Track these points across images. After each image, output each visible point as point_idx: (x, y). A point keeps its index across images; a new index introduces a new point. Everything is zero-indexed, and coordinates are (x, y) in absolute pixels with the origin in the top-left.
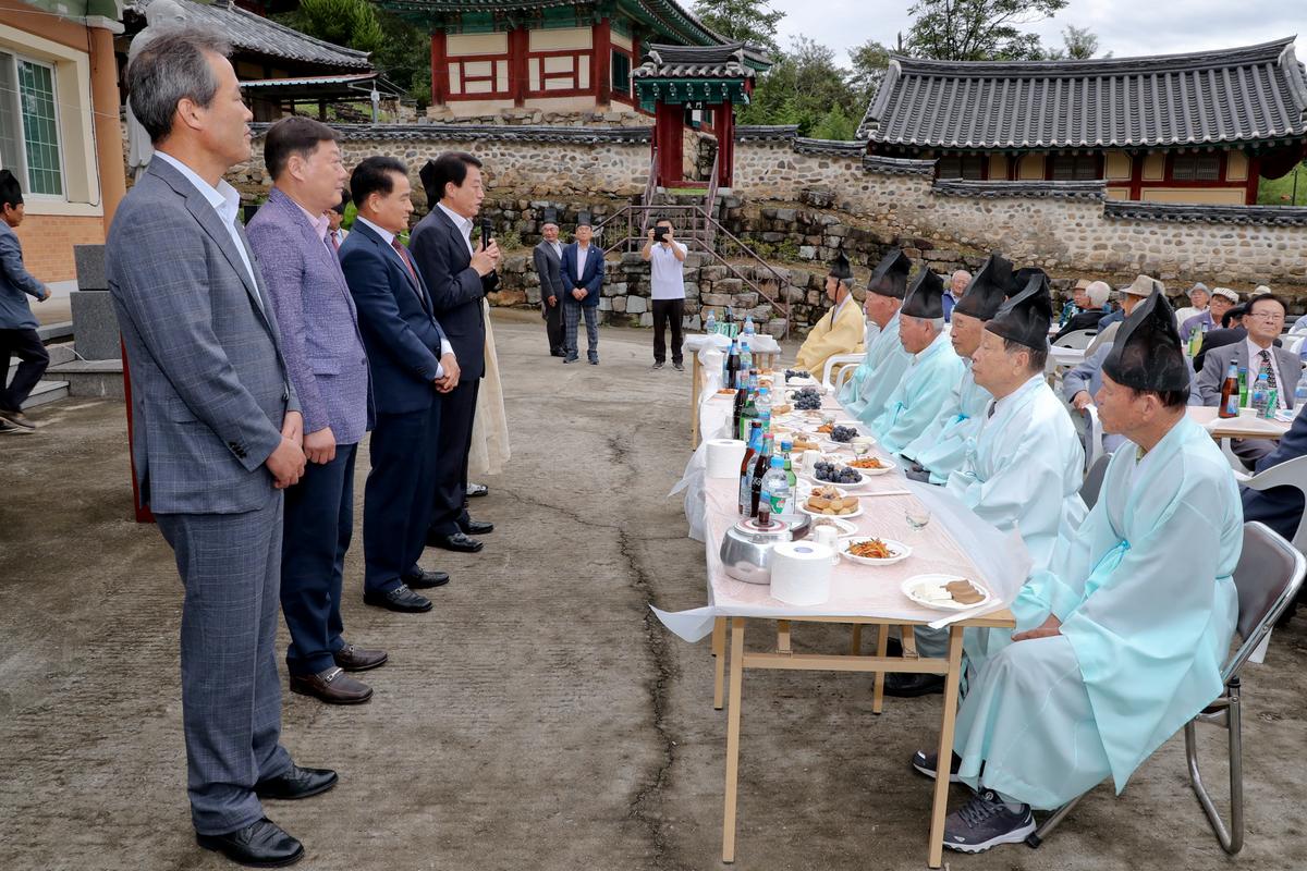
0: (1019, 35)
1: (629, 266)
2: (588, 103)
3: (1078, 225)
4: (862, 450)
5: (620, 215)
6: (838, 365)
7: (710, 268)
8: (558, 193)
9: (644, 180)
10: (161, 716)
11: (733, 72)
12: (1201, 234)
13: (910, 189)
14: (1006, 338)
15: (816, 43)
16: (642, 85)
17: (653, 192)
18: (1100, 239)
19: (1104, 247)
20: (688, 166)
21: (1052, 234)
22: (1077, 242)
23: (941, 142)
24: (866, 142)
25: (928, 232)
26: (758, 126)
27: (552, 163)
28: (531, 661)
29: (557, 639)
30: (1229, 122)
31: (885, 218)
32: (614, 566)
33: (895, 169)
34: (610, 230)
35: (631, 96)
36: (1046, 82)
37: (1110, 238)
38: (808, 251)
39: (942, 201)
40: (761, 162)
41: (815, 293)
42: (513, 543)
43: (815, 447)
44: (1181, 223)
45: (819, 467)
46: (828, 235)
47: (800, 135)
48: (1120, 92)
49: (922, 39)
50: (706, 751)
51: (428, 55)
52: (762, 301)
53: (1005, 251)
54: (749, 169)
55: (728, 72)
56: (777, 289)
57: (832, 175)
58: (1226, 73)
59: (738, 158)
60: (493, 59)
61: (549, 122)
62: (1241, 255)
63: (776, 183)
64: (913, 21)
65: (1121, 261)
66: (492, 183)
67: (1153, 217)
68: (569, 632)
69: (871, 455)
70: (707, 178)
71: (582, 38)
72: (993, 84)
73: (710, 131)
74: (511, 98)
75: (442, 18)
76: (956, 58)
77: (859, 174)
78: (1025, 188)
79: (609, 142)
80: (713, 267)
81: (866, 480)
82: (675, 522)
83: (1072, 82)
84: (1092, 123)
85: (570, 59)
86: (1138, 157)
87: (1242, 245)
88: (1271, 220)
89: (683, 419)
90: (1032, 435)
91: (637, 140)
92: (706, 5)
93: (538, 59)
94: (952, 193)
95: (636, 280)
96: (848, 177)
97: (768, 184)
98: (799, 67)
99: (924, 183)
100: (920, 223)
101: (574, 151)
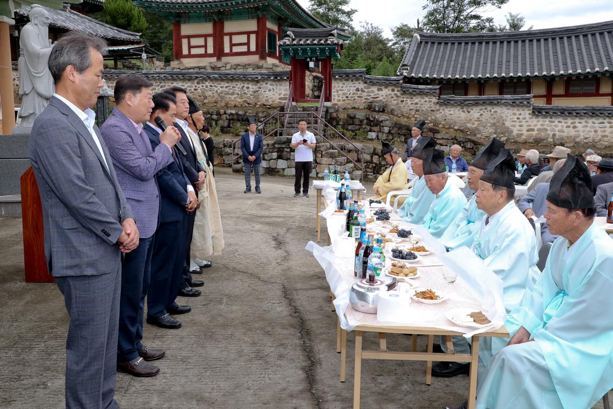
0: (482, 18)
1: (278, 144)
2: (255, 58)
3: (518, 118)
4: (415, 242)
5: (273, 117)
6: (395, 196)
7: (321, 144)
8: (239, 106)
9: (285, 99)
10: (44, 388)
11: (331, 42)
12: (587, 122)
13: (426, 101)
14: (493, 184)
15: (373, 25)
16: (284, 49)
17: (290, 104)
18: (530, 126)
19: (533, 130)
20: (308, 91)
21: (504, 124)
22: (518, 128)
23: (442, 76)
24: (402, 77)
25: (436, 123)
26: (345, 70)
28: (241, 356)
29: (254, 344)
30: (600, 61)
31: (414, 117)
32: (281, 304)
33: (418, 91)
34: (268, 125)
35: (278, 55)
36: (498, 43)
37: (536, 125)
38: (373, 135)
39: (444, 107)
40: (347, 88)
41: (377, 157)
42: (227, 292)
43: (389, 241)
44: (576, 116)
45: (394, 251)
46: (383, 126)
47: (367, 74)
48: (539, 47)
49: (430, 22)
50: (338, 405)
51: (171, 34)
52: (349, 161)
53: (478, 133)
54: (340, 92)
55: (329, 42)
56: (356, 155)
57: (384, 95)
58: (598, 35)
59: (335, 87)
60: (205, 36)
61: (235, 69)
62: (610, 133)
63: (355, 99)
64: (425, 12)
65: (542, 137)
66: (206, 101)
67: (560, 114)
68: (260, 340)
69: (420, 244)
70: (318, 97)
71: (252, 25)
72: (470, 45)
73: (319, 72)
74: (214, 57)
75: (178, 15)
76: (448, 31)
77: (399, 94)
78: (488, 99)
79: (267, 78)
80: (323, 144)
81: (419, 258)
82: (311, 280)
83: (512, 43)
84: (524, 64)
85: (245, 36)
86: (550, 81)
87: (610, 127)
89: (311, 225)
90: (510, 235)
91: (281, 78)
92: (315, 7)
93: (229, 36)
94: (449, 103)
95: (283, 151)
96: (393, 95)
97: (351, 100)
98: (364, 38)
99: (435, 98)
100: (432, 119)
101: (249, 84)
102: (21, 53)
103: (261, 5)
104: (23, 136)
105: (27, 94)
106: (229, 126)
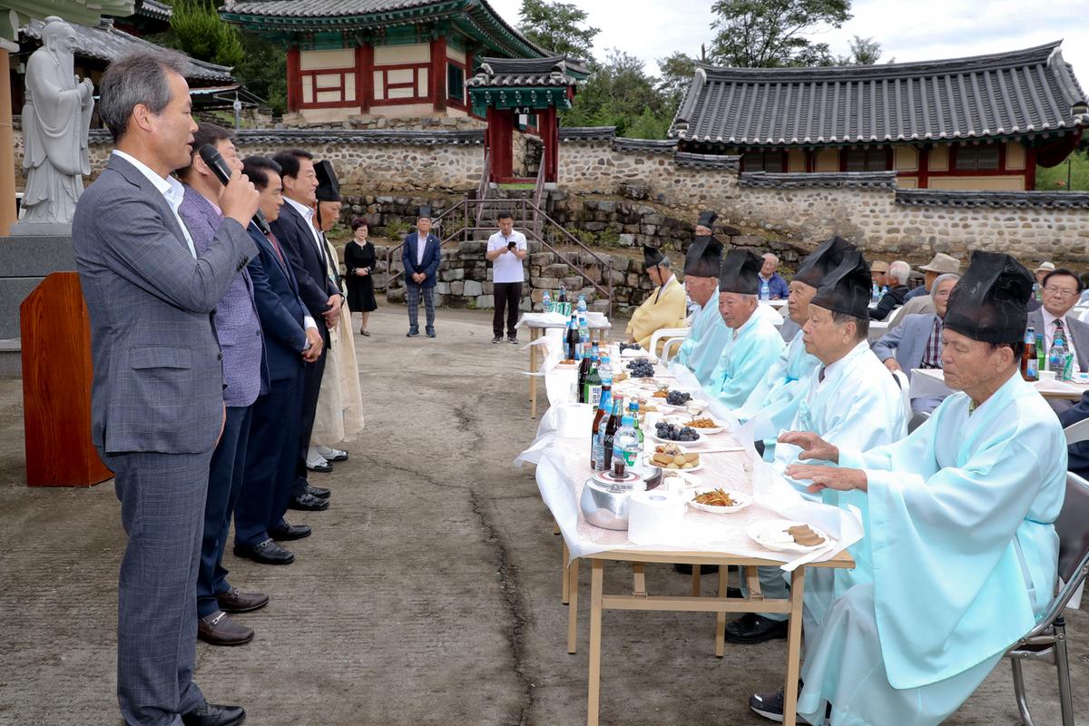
0: (810, 44)
1: (466, 254)
2: (427, 109)
3: (872, 211)
4: (697, 412)
5: (457, 208)
6: (663, 339)
7: (539, 254)
8: (400, 189)
9: (478, 177)
11: (556, 80)
12: (985, 218)
13: (718, 182)
14: (833, 311)
15: (628, 55)
16: (475, 93)
17: (486, 187)
18: (892, 223)
19: (897, 231)
20: (517, 165)
21: (849, 220)
22: (872, 226)
23: (745, 139)
24: (677, 140)
25: (735, 219)
26: (579, 128)
27: (396, 162)
28: (396, 610)
29: (419, 590)
30: (1005, 117)
31: (696, 208)
32: (467, 523)
34: (448, 222)
36: (837, 85)
37: (901, 223)
38: (627, 239)
39: (748, 192)
40: (584, 160)
41: (634, 276)
42: (374, 503)
43: (654, 410)
44: (967, 207)
45: (659, 427)
46: (644, 224)
47: (618, 135)
48: (905, 92)
49: (723, 50)
50: (563, 693)
51: (283, 68)
52: (586, 284)
53: (806, 236)
54: (572, 166)
55: (552, 81)
56: (600, 273)
57: (646, 170)
58: (1000, 73)
59: (562, 156)
60: (343, 72)
61: (392, 127)
62: (1023, 236)
63: (597, 178)
64: (715, 34)
65: (913, 243)
67: (940, 203)
68: (430, 583)
69: (705, 416)
70: (535, 174)
71: (422, 53)
72: (790, 88)
73: (536, 133)
74: (357, 106)
75: (297, 37)
76: (754, 65)
77: (671, 169)
78: (822, 179)
79: (447, 143)
80: (543, 254)
81: (702, 439)
82: (520, 483)
83: (861, 85)
84: (881, 120)
85: (411, 72)
86: (924, 149)
87: (1023, 227)
88: (1050, 204)
89: (521, 390)
90: (861, 398)
91: (471, 142)
92: (529, 23)
93: (382, 72)
94: (756, 184)
95: (473, 267)
96: (661, 172)
97: (590, 179)
98: (613, 76)
99: (731, 176)
100: (728, 212)
101: (415, 152)
102: (26, 98)
103: (437, 19)
104: (28, 239)
105: (36, 168)
106: (381, 224)
